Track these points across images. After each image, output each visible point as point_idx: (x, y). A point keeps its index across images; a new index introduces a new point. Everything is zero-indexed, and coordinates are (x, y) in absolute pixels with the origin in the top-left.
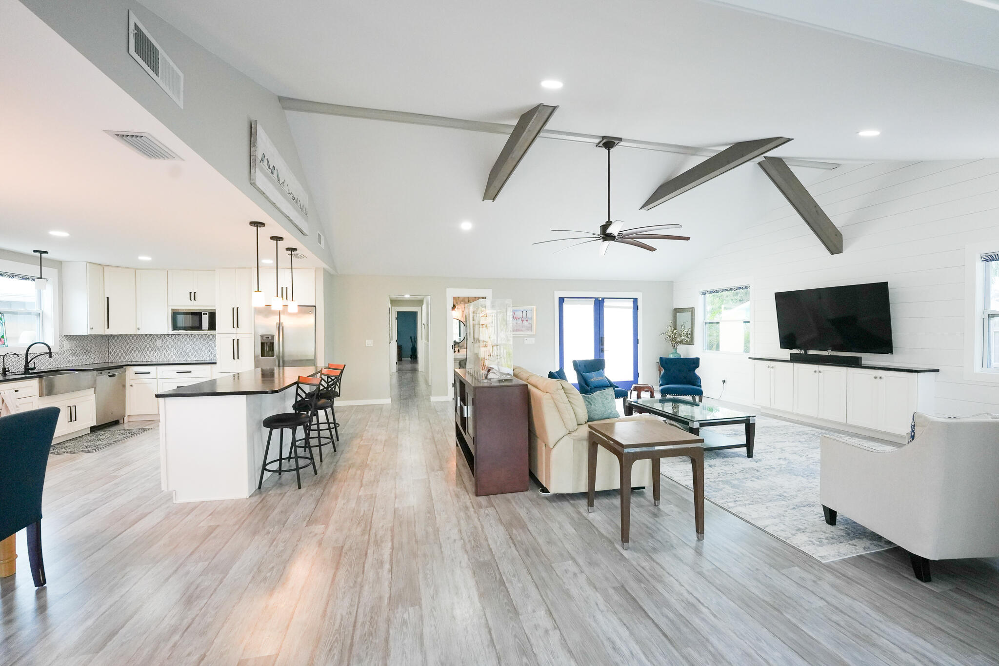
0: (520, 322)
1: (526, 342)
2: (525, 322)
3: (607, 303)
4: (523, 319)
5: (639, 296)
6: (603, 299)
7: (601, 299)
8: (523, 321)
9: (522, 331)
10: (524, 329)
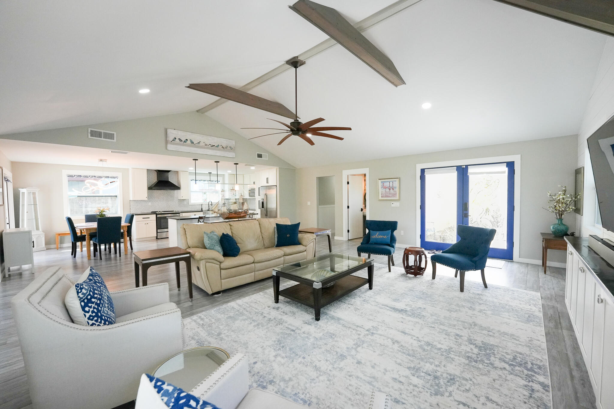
0: (388, 190)
1: (393, 205)
2: (392, 190)
3: (471, 170)
4: (390, 188)
5: (516, 159)
6: (467, 166)
7: (464, 167)
8: (390, 189)
9: (389, 197)
10: (390, 196)
